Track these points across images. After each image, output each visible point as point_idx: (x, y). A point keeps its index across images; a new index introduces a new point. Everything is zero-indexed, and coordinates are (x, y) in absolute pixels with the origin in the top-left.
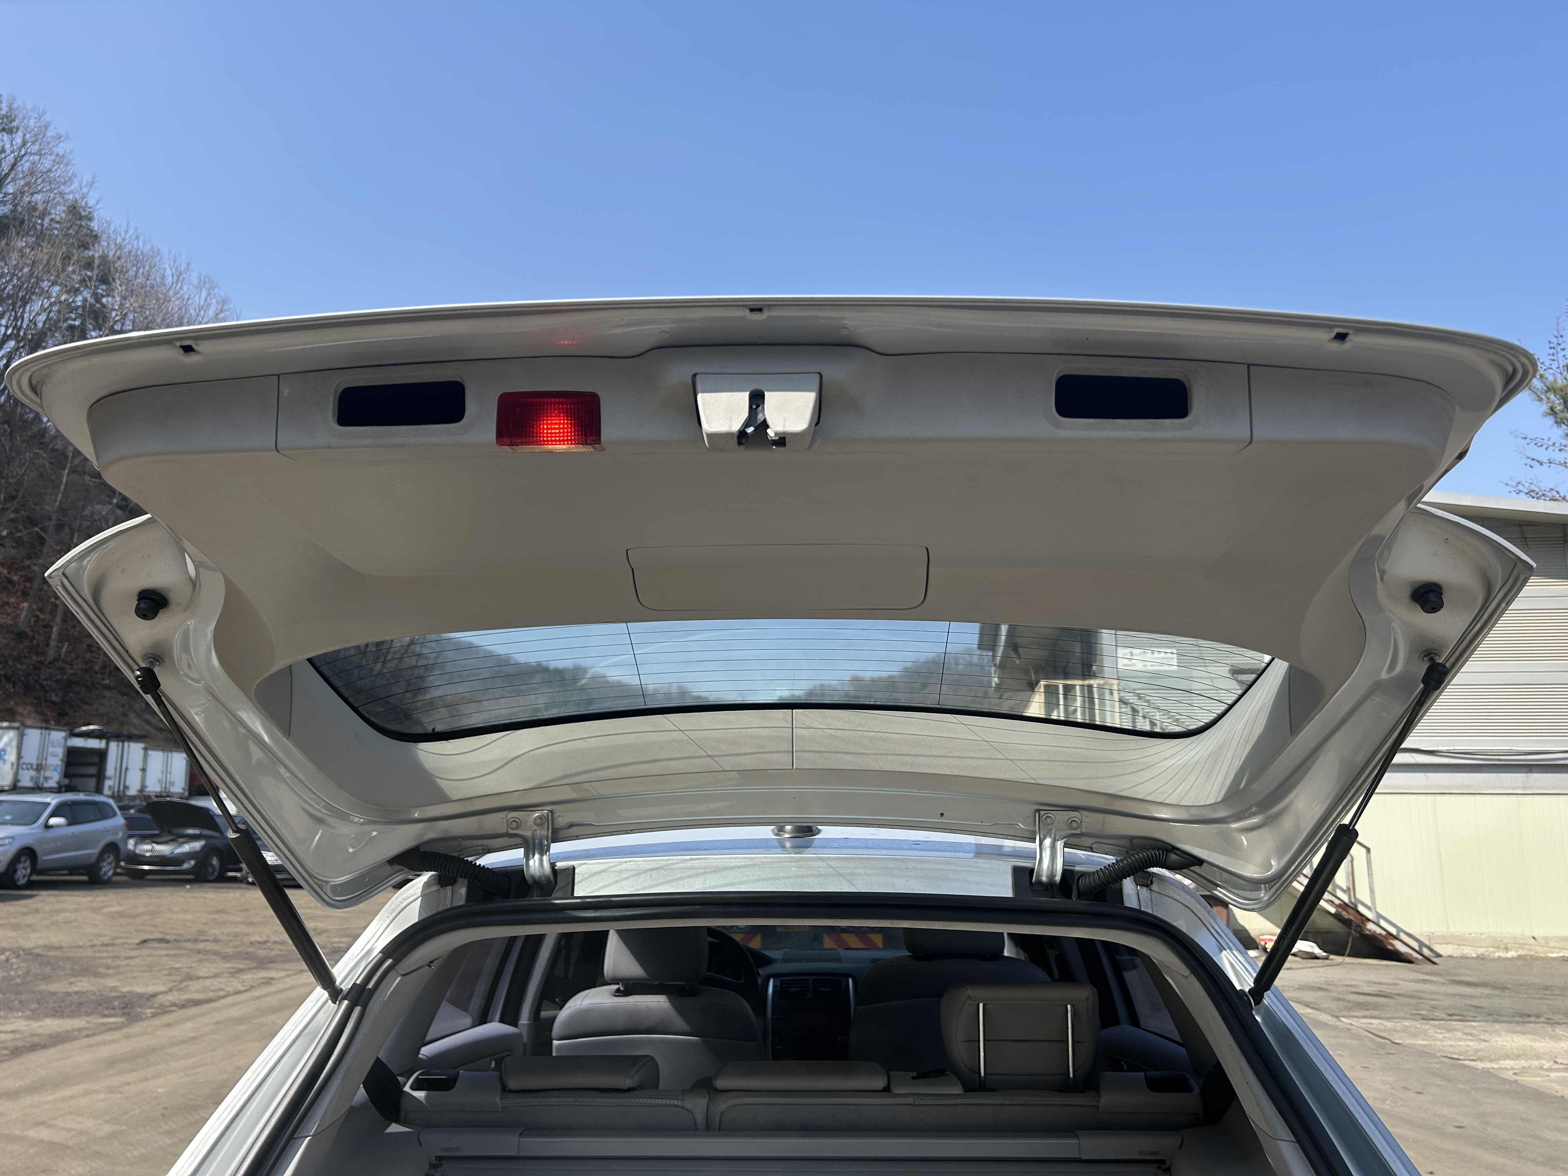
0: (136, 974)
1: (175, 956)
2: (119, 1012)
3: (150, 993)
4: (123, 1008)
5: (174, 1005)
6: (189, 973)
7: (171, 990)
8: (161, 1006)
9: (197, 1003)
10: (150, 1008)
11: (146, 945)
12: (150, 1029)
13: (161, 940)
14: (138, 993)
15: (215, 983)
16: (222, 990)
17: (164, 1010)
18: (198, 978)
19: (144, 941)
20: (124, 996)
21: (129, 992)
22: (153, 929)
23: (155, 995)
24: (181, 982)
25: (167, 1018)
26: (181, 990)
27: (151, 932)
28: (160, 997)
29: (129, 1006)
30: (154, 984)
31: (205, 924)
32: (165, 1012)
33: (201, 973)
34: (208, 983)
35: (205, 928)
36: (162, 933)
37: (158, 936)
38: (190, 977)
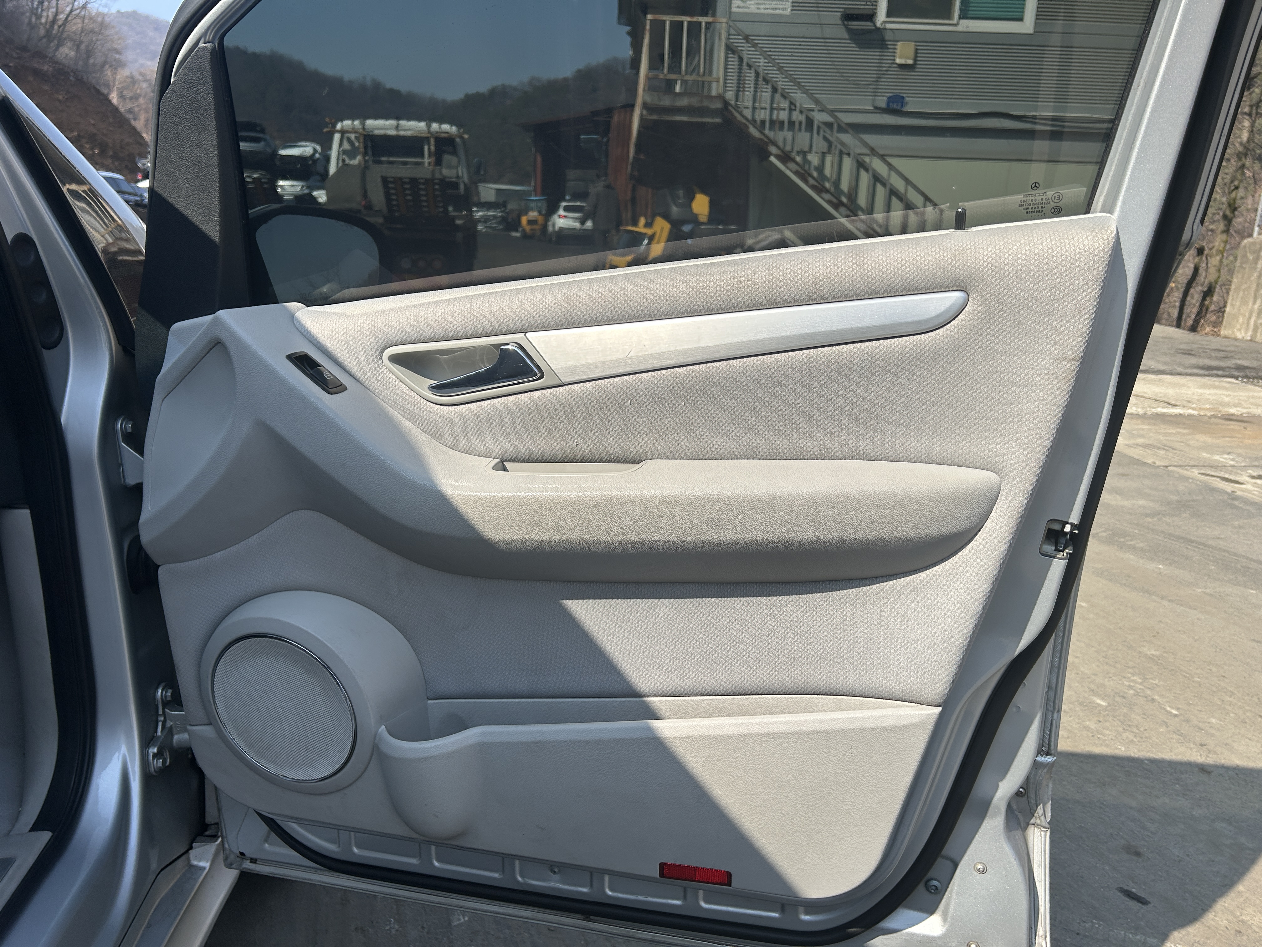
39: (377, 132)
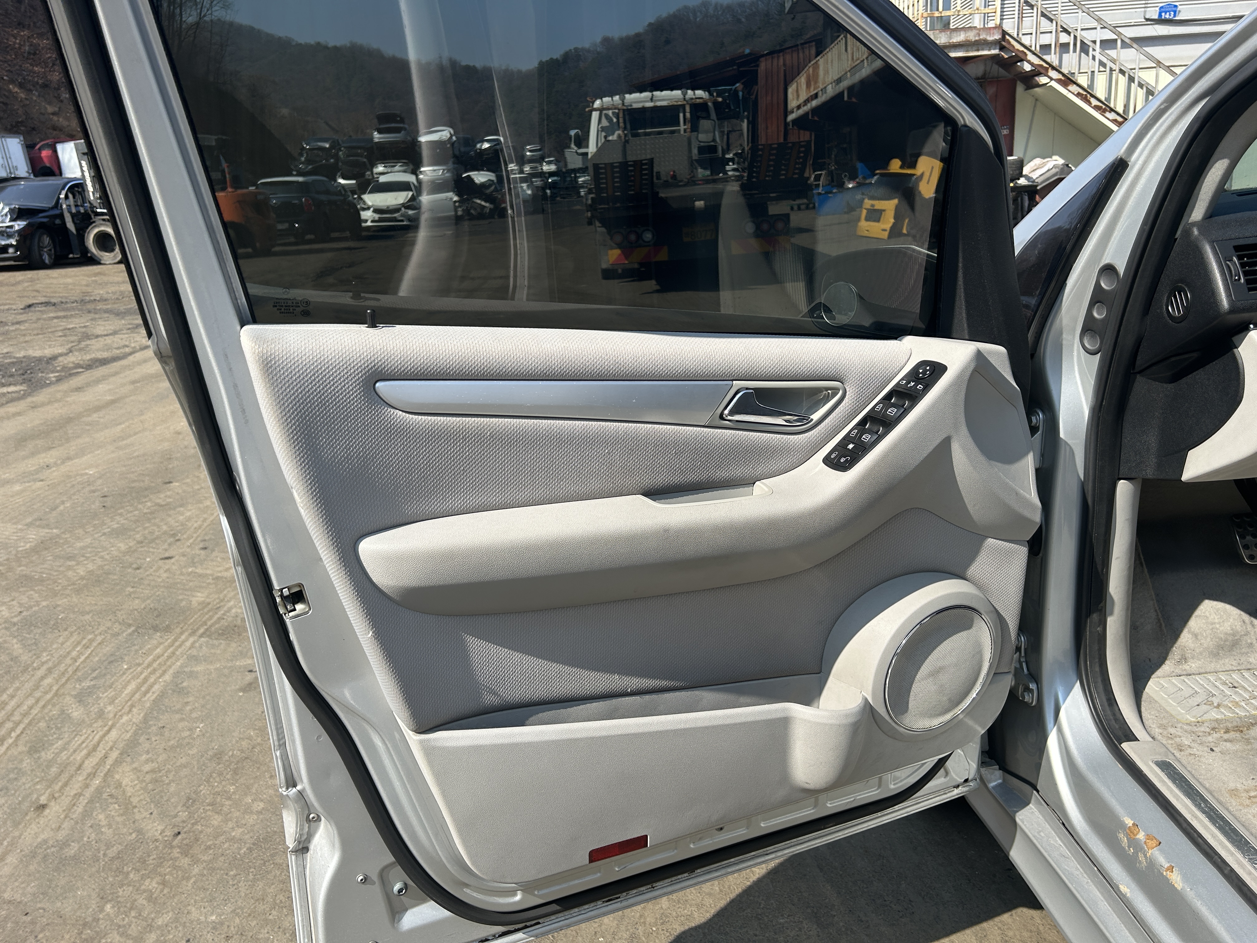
0: (27, 339)
1: (65, 317)
2: (20, 379)
3: (49, 356)
4: (23, 375)
5: (78, 366)
6: (84, 333)
7: (70, 351)
8: (64, 368)
9: (104, 362)
10: (53, 372)
11: (32, 309)
12: (59, 396)
13: (47, 304)
14: (34, 357)
15: (117, 340)
16: (127, 346)
17: (68, 373)
18: (97, 336)
19: (29, 306)
20: (20, 361)
21: (24, 357)
22: (35, 294)
23: (54, 358)
24: (79, 342)
25: (75, 382)
26: (80, 350)
27: (34, 297)
28: (60, 359)
29: (29, 372)
30: (50, 346)
31: (87, 286)
32: (71, 375)
33: (99, 330)
34: (109, 340)
35: (89, 289)
36: (45, 296)
37: (43, 300)
38: (87, 336)
39: (635, 106)
